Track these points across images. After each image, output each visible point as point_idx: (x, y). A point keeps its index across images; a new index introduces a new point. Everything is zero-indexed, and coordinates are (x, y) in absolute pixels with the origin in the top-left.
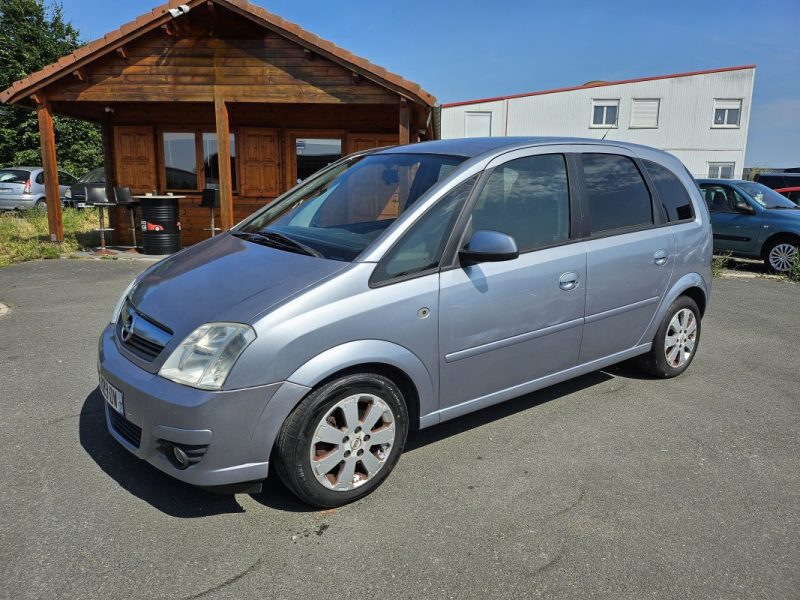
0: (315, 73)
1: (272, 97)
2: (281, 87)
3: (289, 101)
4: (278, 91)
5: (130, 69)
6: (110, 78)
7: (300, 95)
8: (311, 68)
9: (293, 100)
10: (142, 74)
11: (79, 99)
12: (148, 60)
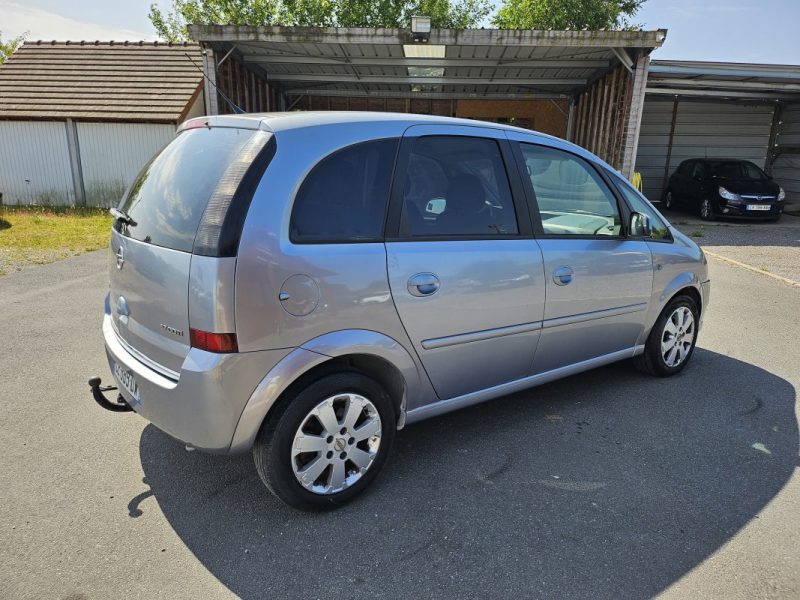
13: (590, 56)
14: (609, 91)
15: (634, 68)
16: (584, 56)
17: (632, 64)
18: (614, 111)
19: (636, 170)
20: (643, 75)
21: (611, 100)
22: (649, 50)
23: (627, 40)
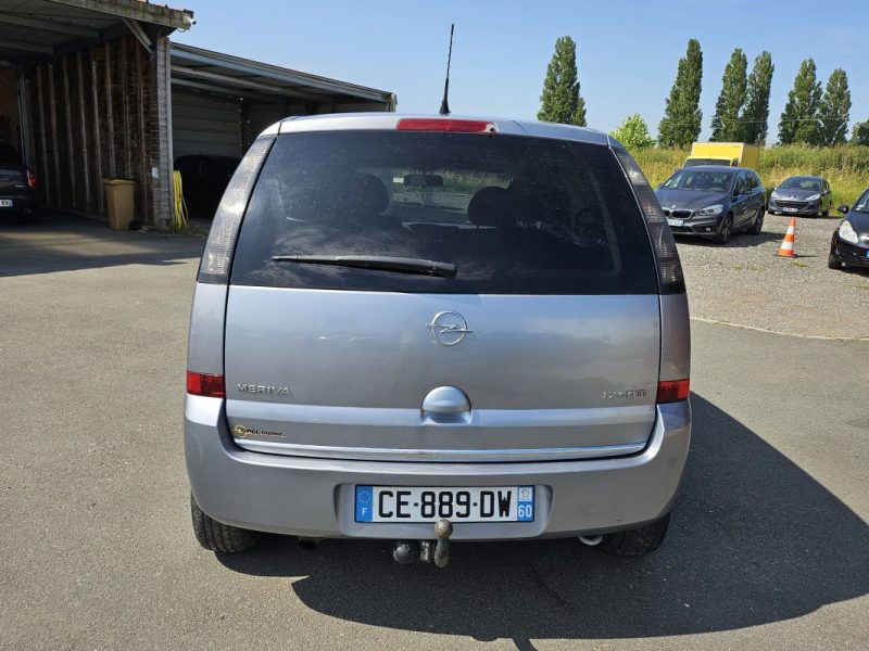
13: (74, 21)
14: (101, 69)
15: (154, 47)
16: (67, 20)
17: (149, 43)
18: (117, 96)
19: (175, 169)
20: (165, 59)
21: (109, 81)
22: (171, 30)
23: (152, 14)
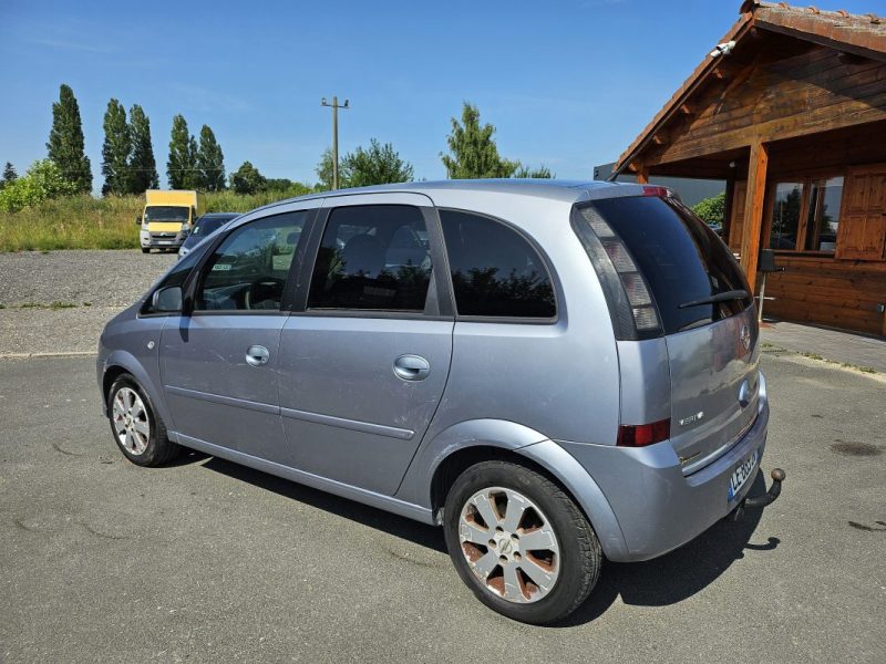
0: (860, 82)
1: (809, 127)
2: (818, 112)
3: (825, 129)
4: (815, 118)
5: (696, 124)
6: (682, 137)
7: (838, 118)
8: (857, 76)
9: (830, 126)
10: (703, 127)
11: (662, 162)
12: (709, 111)
